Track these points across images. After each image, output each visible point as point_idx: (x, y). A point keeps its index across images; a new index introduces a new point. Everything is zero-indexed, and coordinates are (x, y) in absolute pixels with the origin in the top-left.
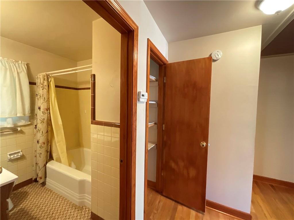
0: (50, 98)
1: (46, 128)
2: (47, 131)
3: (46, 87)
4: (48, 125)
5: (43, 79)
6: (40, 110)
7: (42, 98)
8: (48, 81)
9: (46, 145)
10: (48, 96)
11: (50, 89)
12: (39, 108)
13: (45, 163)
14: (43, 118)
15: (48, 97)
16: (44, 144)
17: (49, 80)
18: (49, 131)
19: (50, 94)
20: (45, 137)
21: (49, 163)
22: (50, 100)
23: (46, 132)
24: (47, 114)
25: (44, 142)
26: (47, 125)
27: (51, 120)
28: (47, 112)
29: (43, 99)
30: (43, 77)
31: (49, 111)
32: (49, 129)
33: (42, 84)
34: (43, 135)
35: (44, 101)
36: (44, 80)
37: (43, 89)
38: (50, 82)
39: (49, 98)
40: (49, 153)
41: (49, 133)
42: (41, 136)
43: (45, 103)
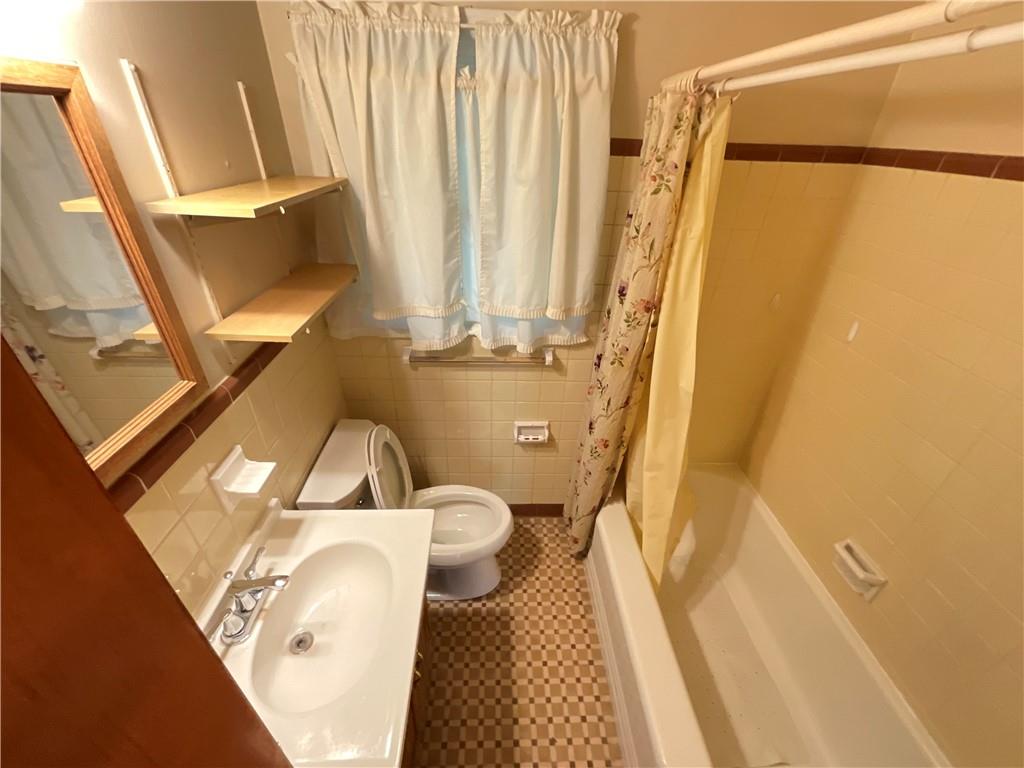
0: (676, 247)
1: (626, 390)
2: (628, 398)
3: (674, 179)
4: (634, 379)
5: (674, 121)
6: (622, 302)
7: (642, 245)
8: (695, 129)
9: (610, 449)
10: (669, 233)
11: (689, 191)
12: (622, 293)
13: (597, 504)
14: (623, 342)
15: (667, 242)
16: (606, 446)
17: (702, 128)
18: (631, 402)
19: (682, 220)
20: (614, 420)
21: (609, 506)
22: (674, 259)
23: (620, 405)
24: (644, 328)
25: (606, 438)
26: (632, 375)
27: (651, 356)
28: (645, 320)
29: (644, 250)
30: (673, 107)
31: (653, 317)
32: (637, 395)
33: (659, 160)
34: (610, 413)
35: (646, 262)
36: (676, 127)
37: (656, 192)
38: (706, 135)
39: (672, 245)
40: (616, 475)
41: (634, 409)
42: (602, 416)
43: (647, 270)
